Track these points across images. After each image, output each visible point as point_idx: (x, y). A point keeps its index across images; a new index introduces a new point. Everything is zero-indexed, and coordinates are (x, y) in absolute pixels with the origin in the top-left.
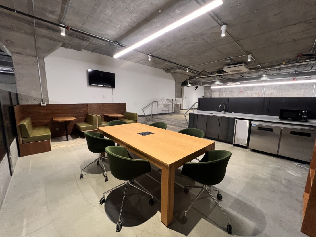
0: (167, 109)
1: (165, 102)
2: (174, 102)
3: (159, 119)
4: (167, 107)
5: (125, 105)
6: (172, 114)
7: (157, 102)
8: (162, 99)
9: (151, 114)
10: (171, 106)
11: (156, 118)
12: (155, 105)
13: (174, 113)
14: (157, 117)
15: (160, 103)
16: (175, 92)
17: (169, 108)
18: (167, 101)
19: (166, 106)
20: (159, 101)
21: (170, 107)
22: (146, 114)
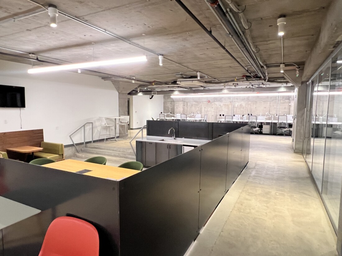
0: (108, 133)
1: (104, 123)
2: (117, 122)
3: (96, 148)
4: (108, 129)
5: (41, 131)
6: (116, 139)
7: (92, 123)
8: (100, 119)
9: (83, 141)
10: (113, 128)
11: (92, 148)
12: (88, 128)
13: (118, 137)
14: (93, 146)
15: (97, 124)
16: (119, 106)
17: (110, 130)
18: (107, 120)
19: (106, 128)
20: (95, 122)
21: (112, 130)
22: (75, 143)
